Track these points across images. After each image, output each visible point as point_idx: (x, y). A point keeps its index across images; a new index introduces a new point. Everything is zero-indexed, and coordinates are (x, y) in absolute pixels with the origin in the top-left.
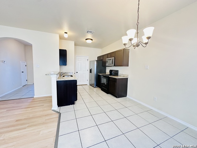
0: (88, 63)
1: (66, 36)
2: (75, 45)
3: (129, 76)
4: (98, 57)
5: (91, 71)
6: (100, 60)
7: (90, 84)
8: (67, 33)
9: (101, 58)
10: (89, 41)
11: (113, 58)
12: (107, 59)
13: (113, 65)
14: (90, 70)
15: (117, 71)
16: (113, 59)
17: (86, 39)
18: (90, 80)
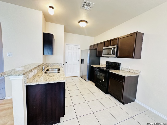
0: (79, 53)
1: (51, 12)
2: (65, 31)
3: (141, 72)
4: (90, 46)
5: (82, 62)
6: (93, 49)
7: (80, 75)
8: (53, 8)
9: (95, 47)
10: (83, 25)
11: (115, 46)
12: (104, 48)
13: (115, 56)
14: (82, 60)
15: (119, 64)
16: (115, 48)
17: (79, 22)
18: (81, 71)
